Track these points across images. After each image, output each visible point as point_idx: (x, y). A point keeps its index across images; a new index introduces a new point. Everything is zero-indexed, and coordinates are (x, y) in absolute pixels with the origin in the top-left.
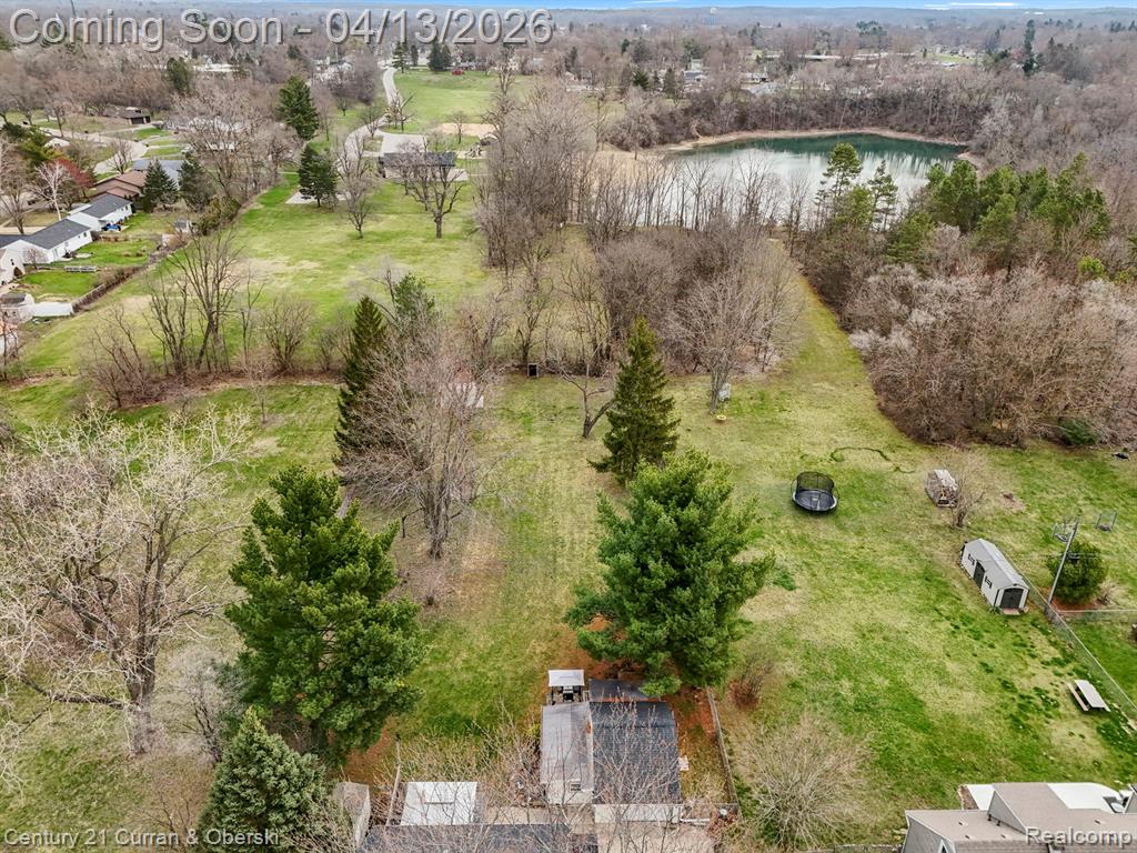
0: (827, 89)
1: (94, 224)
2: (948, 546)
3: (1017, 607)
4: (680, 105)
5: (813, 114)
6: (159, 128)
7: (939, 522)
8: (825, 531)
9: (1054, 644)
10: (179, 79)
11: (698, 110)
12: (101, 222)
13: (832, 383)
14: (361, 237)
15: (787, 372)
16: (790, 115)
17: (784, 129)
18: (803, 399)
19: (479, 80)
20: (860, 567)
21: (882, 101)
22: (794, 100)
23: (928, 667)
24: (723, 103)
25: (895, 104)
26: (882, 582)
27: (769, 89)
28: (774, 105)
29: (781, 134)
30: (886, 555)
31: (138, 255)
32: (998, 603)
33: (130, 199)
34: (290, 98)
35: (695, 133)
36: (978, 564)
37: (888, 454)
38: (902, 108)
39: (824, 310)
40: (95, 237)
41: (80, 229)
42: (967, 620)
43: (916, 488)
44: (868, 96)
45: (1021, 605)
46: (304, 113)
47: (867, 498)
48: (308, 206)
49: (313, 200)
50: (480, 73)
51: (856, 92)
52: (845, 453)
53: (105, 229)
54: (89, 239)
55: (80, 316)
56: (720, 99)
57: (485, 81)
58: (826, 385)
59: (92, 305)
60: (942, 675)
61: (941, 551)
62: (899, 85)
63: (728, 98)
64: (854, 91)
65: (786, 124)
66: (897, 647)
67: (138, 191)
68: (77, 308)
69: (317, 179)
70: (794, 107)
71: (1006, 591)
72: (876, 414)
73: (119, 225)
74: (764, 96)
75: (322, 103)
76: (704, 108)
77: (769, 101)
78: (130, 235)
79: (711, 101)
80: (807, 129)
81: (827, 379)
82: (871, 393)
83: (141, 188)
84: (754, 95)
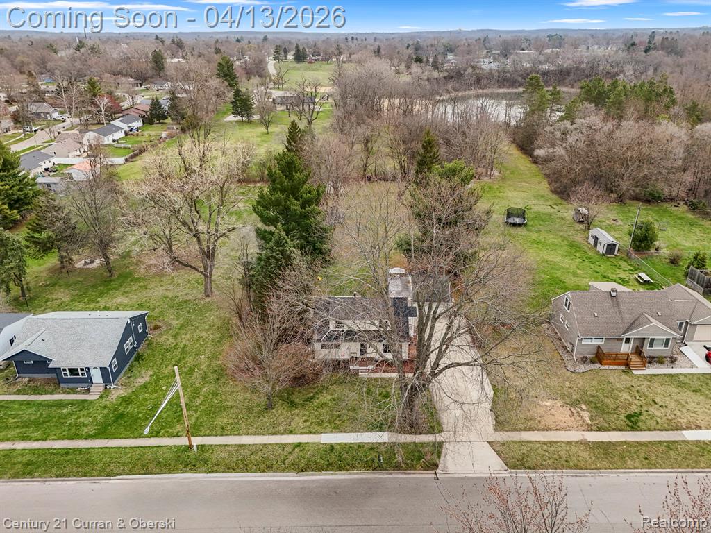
0: (528, 65)
1: (125, 127)
2: (582, 236)
3: (614, 254)
4: (442, 75)
5: (520, 79)
6: (147, 89)
7: (579, 229)
8: (521, 232)
9: (631, 265)
10: (158, 61)
11: (452, 77)
12: (129, 127)
13: (527, 182)
14: (268, 133)
15: (503, 179)
16: (506, 79)
17: (503, 88)
18: (511, 188)
19: (323, 66)
20: (538, 243)
21: (561, 72)
22: (508, 72)
23: (568, 272)
24: (467, 72)
25: (568, 73)
26: (548, 247)
27: (494, 66)
28: (496, 74)
29: (501, 91)
30: (550, 239)
31: (151, 141)
32: (604, 252)
33: (142, 117)
34: (223, 67)
35: (450, 89)
36: (596, 237)
37: (554, 207)
38: (572, 74)
39: (524, 156)
40: (126, 134)
41: (119, 129)
42: (589, 258)
43: (568, 218)
44: (553, 69)
45: (616, 253)
46: (230, 77)
47: (543, 221)
48: (236, 122)
49: (239, 118)
50: (324, 62)
51: (546, 67)
52: (532, 207)
53: (131, 131)
54: (123, 135)
55: (128, 164)
56: (465, 71)
57: (327, 66)
58: (524, 184)
59: (134, 159)
60: (574, 274)
61: (579, 238)
62: (570, 62)
63: (470, 70)
64: (544, 66)
65: (504, 85)
66: (554, 266)
67: (145, 114)
68: (126, 160)
69: (242, 106)
70: (508, 75)
71: (608, 245)
72: (550, 193)
73: (138, 129)
74: (491, 70)
75: (238, 72)
76: (455, 76)
77: (494, 72)
78: (145, 133)
79: (459, 72)
80: (516, 88)
81: (524, 181)
82: (547, 186)
83: (146, 112)
84: (485, 70)
